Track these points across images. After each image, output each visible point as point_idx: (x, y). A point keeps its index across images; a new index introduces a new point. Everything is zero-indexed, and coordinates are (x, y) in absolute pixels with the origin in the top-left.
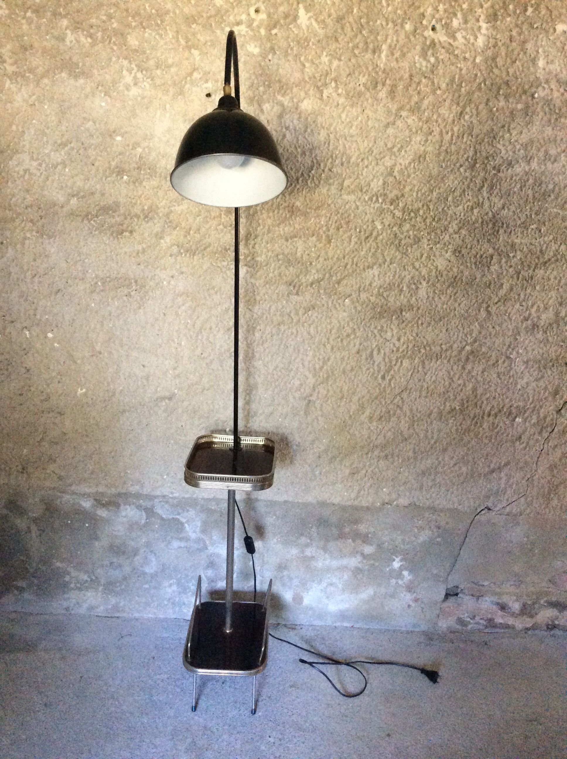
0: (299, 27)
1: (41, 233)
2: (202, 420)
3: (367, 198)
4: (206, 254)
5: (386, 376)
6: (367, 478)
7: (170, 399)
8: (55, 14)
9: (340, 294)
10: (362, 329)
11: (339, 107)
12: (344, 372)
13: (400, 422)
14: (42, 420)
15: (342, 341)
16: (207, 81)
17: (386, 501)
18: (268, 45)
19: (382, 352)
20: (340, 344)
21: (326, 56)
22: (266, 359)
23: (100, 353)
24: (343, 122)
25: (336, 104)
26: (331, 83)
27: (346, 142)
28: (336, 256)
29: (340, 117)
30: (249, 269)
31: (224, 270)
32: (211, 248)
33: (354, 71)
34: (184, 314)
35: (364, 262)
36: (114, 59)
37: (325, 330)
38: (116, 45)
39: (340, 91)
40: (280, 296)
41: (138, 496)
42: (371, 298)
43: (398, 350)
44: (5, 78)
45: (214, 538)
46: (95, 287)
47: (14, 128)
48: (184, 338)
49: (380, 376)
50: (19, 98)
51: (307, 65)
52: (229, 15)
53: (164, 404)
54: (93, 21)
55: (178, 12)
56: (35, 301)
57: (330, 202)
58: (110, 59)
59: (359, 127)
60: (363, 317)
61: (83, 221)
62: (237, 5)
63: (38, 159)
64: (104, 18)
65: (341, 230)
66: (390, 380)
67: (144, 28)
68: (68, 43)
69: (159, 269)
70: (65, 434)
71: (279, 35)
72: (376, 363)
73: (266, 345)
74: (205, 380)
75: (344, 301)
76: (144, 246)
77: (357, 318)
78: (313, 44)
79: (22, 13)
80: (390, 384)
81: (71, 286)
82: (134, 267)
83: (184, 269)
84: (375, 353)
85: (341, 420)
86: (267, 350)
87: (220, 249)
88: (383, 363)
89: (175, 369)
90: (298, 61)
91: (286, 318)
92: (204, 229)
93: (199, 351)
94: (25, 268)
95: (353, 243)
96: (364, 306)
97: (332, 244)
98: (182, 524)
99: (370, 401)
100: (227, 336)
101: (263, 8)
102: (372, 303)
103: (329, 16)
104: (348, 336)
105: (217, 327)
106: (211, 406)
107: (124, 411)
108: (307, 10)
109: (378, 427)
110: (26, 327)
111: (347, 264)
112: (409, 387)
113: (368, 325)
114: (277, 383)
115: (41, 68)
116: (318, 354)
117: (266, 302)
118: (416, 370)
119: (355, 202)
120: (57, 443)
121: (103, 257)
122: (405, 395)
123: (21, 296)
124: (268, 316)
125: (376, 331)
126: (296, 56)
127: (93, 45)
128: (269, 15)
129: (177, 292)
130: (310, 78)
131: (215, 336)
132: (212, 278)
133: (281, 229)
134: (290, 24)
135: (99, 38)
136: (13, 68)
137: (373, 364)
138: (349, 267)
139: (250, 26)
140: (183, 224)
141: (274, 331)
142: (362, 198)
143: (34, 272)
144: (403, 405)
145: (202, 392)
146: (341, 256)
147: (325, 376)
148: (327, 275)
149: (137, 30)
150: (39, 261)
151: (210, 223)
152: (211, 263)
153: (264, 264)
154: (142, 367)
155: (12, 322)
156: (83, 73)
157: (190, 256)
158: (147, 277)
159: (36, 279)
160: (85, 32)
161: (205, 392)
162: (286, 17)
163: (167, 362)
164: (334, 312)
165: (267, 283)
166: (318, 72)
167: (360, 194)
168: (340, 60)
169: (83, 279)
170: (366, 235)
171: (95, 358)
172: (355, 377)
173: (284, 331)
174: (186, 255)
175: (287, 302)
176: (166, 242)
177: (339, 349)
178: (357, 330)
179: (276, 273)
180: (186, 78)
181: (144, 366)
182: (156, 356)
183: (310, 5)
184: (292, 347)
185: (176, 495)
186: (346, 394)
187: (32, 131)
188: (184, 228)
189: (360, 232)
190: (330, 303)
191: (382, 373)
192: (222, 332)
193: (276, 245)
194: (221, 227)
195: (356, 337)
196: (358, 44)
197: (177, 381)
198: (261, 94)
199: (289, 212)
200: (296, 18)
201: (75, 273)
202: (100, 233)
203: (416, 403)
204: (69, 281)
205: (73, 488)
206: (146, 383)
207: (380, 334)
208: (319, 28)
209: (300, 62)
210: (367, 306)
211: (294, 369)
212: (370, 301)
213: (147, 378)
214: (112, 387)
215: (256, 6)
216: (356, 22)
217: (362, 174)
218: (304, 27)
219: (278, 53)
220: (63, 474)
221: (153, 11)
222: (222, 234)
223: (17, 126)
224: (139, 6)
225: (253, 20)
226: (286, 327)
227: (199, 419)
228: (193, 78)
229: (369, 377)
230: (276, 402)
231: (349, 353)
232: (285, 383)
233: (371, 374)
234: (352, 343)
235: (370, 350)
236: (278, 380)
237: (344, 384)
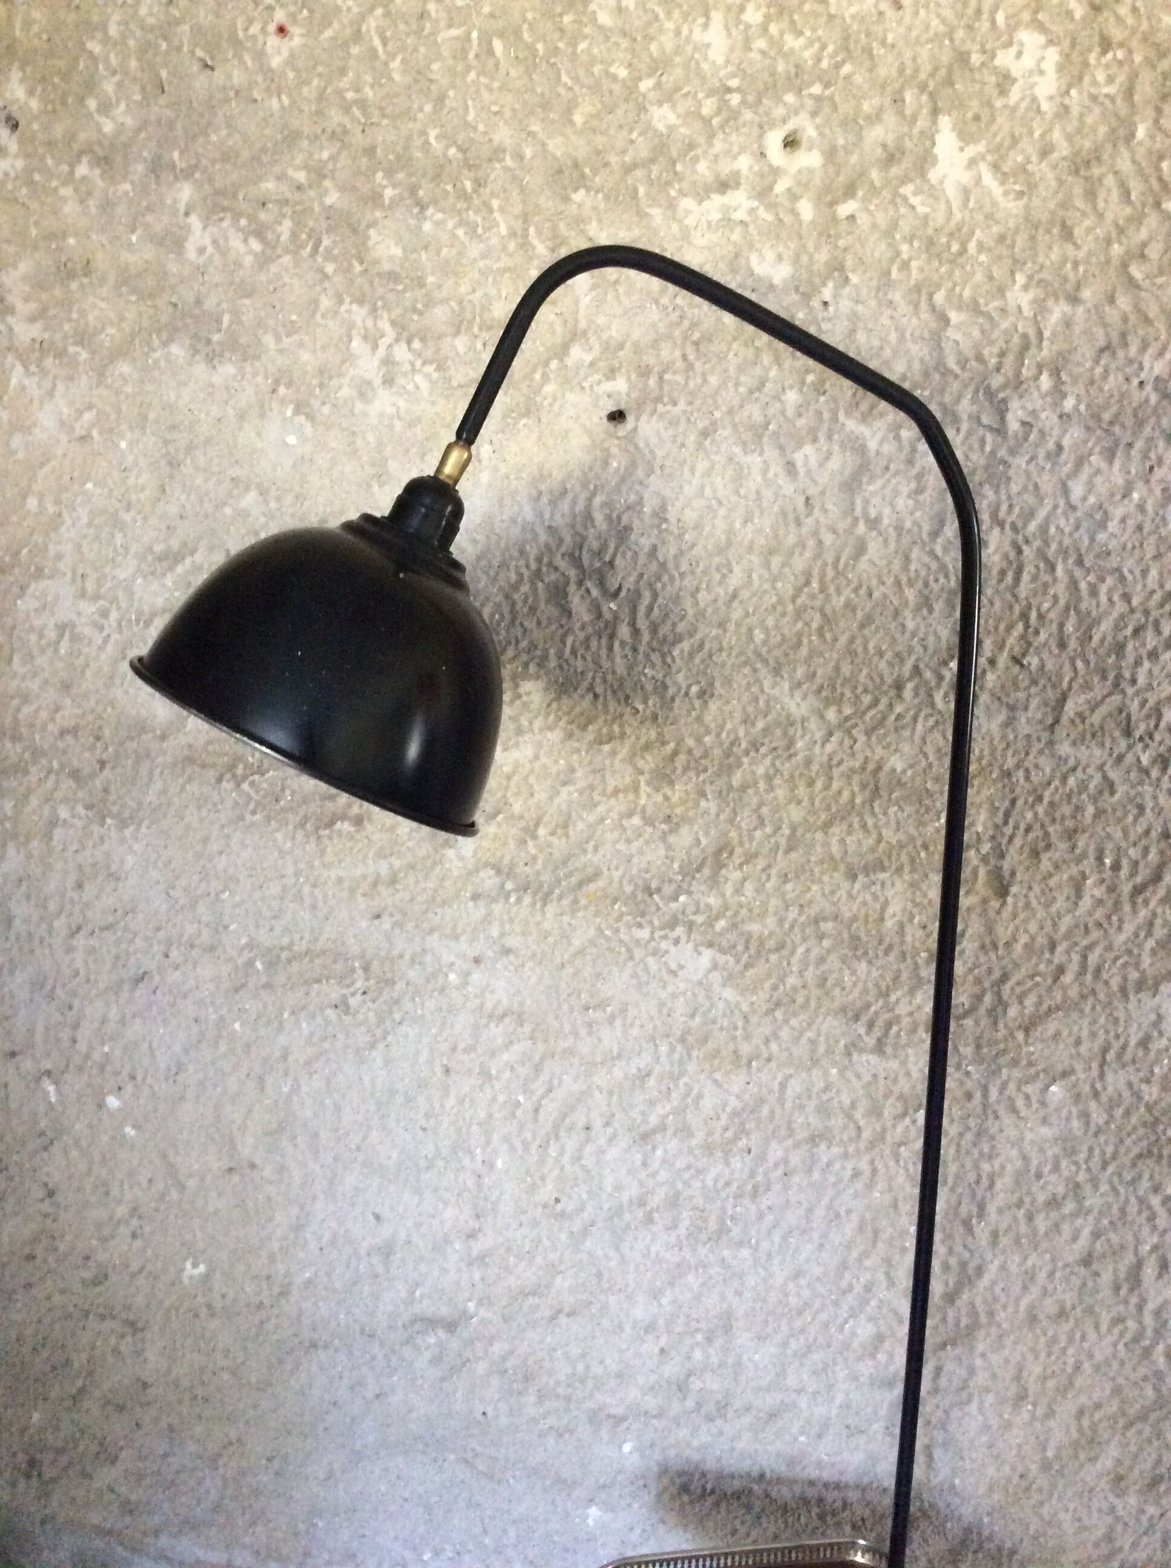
0: (934, 193)
1: (99, 810)
2: (549, 1405)
3: (1145, 760)
4: (583, 902)
7: (451, 1326)
8: (157, 167)
9: (1030, 1064)
10: (1104, 1188)
11: (1064, 456)
12: (1032, 1318)
14: (85, 1338)
15: (1030, 1218)
16: (611, 373)
18: (823, 256)
20: (1023, 1228)
21: (1026, 288)
22: (765, 1245)
23: (253, 1166)
24: (1073, 508)
25: (1051, 445)
26: (1036, 378)
27: (1078, 573)
28: (1023, 939)
29: (1066, 491)
30: (722, 959)
31: (638, 953)
32: (601, 883)
33: (1123, 335)
34: (507, 1074)
35: (1125, 965)
36: (326, 302)
37: (972, 1177)
38: (329, 256)
39: (1069, 404)
40: (822, 1049)
42: (1144, 1087)
44: (10, 358)
46: (247, 975)
47: (32, 503)
48: (505, 1147)
50: (46, 420)
51: (954, 316)
52: (696, 160)
53: (432, 1340)
54: (269, 185)
55: (528, 152)
56: (76, 1003)
57: (1010, 763)
58: (316, 303)
59: (1131, 523)
60: (1110, 1150)
61: (219, 780)
62: (722, 127)
63: (96, 597)
64: (301, 176)
65: (1045, 857)
67: (423, 208)
68: (191, 254)
69: (436, 935)
70: (145, 1385)
71: (863, 219)
72: (1151, 1306)
73: (765, 1202)
74: (564, 1283)
75: (1047, 1087)
76: (397, 863)
77: (1091, 1149)
78: (981, 247)
79: (65, 168)
81: (177, 967)
82: (364, 924)
83: (511, 942)
85: (1014, 1469)
86: (770, 1218)
87: (628, 889)
89: (471, 1235)
90: (924, 305)
91: (837, 1121)
92: (580, 826)
93: (547, 1192)
94: (52, 906)
95: (1086, 902)
96: (1119, 1112)
97: (1010, 900)
99: (1121, 1422)
100: (639, 1157)
101: (809, 133)
102: (1149, 1108)
103: (1045, 152)
104: (1054, 1203)
105: (607, 1124)
106: (580, 1368)
107: (314, 1345)
108: (966, 137)
109: (1143, 1511)
110: (48, 1073)
111: (1061, 970)
113: (1128, 1176)
114: (798, 1324)
115: (111, 331)
117: (773, 1065)
119: (1101, 768)
120: (121, 1409)
121: (274, 889)
123: (37, 985)
124: (778, 1111)
126: (918, 288)
127: (264, 261)
128: (831, 155)
129: (489, 1005)
130: (963, 363)
131: (601, 1152)
132: (598, 975)
133: (834, 841)
134: (905, 180)
135: (284, 237)
136: (35, 331)
137: (1140, 1308)
138: (1068, 978)
139: (763, 193)
140: (517, 807)
141: (795, 1159)
142: (1129, 759)
143: (77, 919)
145: (553, 1318)
146: (1041, 940)
147: (965, 1321)
148: (988, 999)
149: (399, 213)
150: (90, 890)
151: (601, 809)
152: (600, 931)
153: (771, 944)
154: (372, 1219)
155: (13, 1054)
156: (233, 344)
157: (533, 904)
158: (401, 956)
159: (80, 941)
160: (243, 222)
161: (563, 1320)
162: (891, 157)
163: (449, 1213)
164: (1007, 1119)
165: (778, 1004)
166: (992, 343)
167: (1123, 744)
168: (1074, 299)
169: (212, 949)
170: (1139, 879)
171: (236, 1178)
172: (1071, 1340)
173: (829, 1164)
174: (519, 900)
175: (842, 1072)
176: (461, 858)
177: (1017, 1241)
178: (1088, 1189)
179: (810, 974)
180: (546, 364)
181: (378, 1217)
182: (418, 1191)
183: (977, 118)
184: (855, 1218)
186: (1033, 1388)
187: (83, 514)
188: (521, 817)
189: (1116, 867)
190: (994, 1094)
192: (624, 1141)
193: (815, 888)
194: (636, 821)
195: (1081, 1212)
196: (1144, 245)
197: (477, 1276)
198: (790, 413)
199: (863, 787)
200: (926, 160)
201: (190, 929)
202: (268, 819)
204: (174, 954)
205: (163, 1541)
206: (380, 1269)
208: (1006, 193)
209: (933, 308)
210: (1127, 1113)
211: (858, 1288)
212: (1140, 1098)
213: (387, 1251)
214: (281, 1268)
215: (790, 126)
216: (1140, 171)
217: (1134, 681)
218: (951, 191)
219: (854, 279)
220: (133, 1497)
221: (452, 151)
222: (637, 844)
223: (41, 497)
224: (409, 138)
225: (776, 172)
226: (836, 1150)
227: (540, 1399)
228: (569, 361)
229: (1121, 1347)
230: (791, 1381)
231: (1053, 1260)
232: (826, 1326)
233: (1128, 1336)
234: (1066, 1228)
235: (1129, 1258)
236: (800, 1313)
237: (1030, 1357)
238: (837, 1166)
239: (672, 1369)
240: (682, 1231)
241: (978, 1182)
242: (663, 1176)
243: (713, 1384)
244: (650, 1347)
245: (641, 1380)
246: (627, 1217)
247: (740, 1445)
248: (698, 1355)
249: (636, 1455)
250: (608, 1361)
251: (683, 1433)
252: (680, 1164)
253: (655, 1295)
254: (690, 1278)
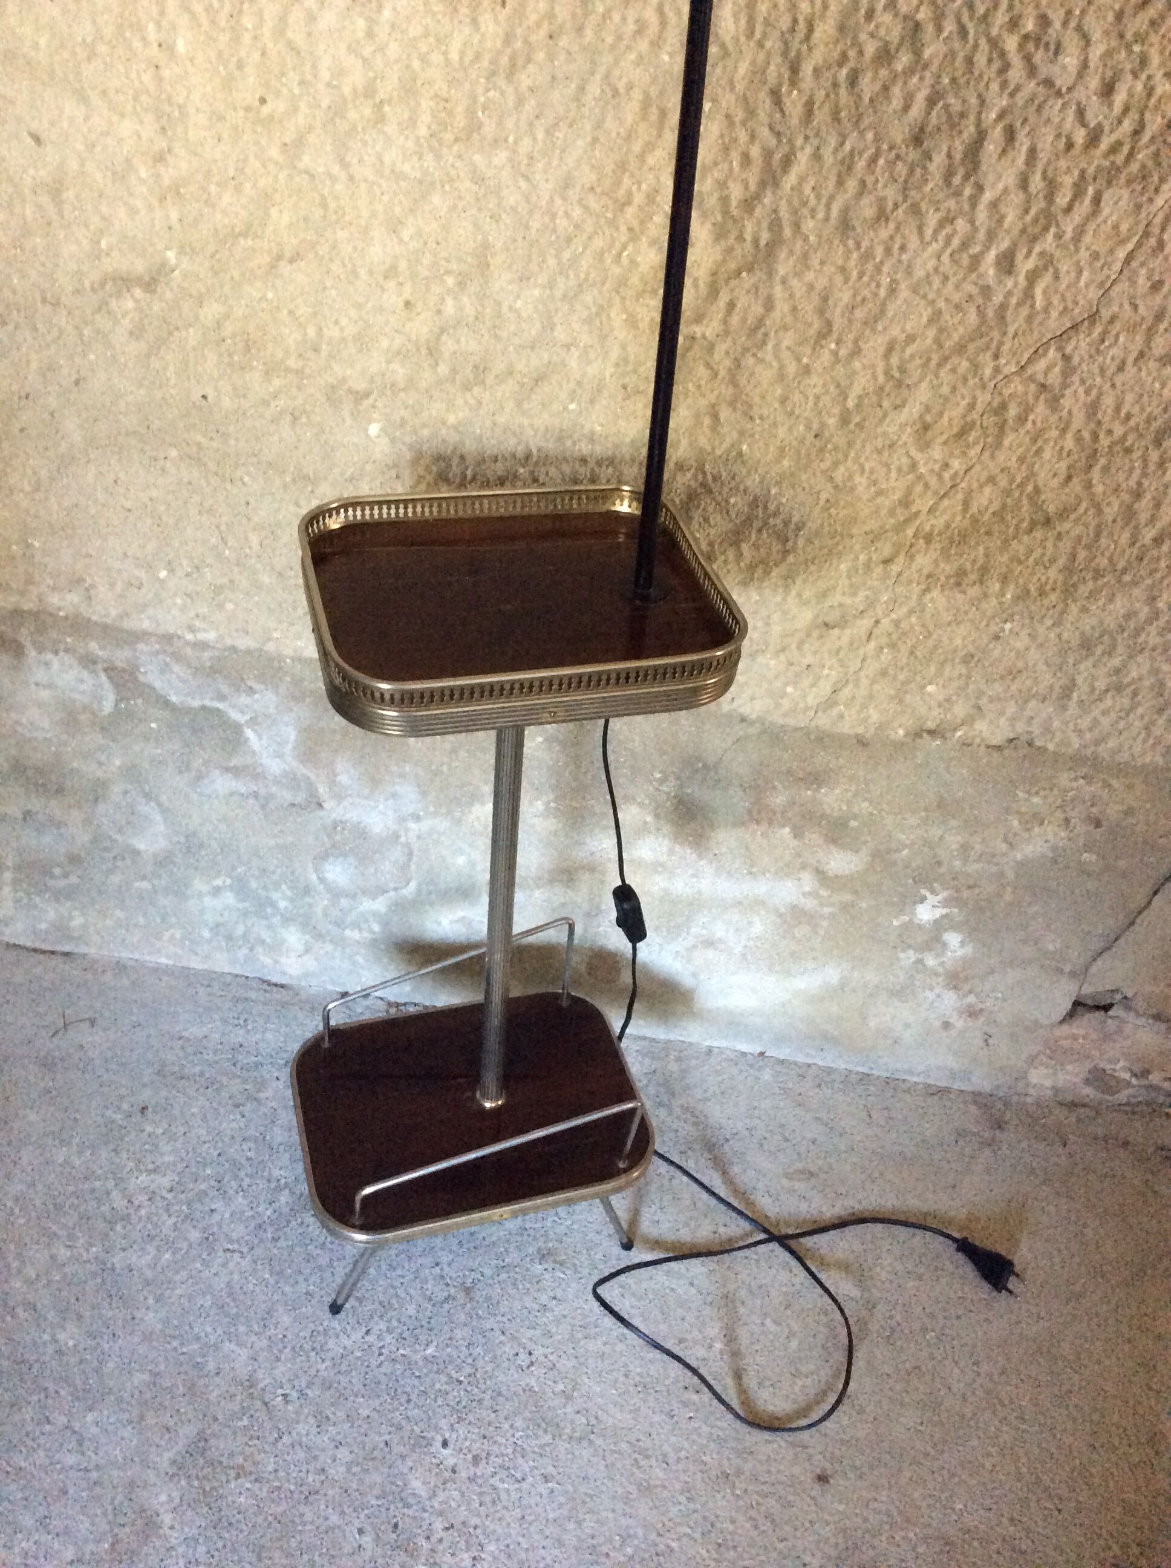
2: (277, 382)
5: (1020, 256)
6: (873, 644)
7: (150, 284)
10: (950, 27)
12: (845, 225)
13: (1039, 452)
15: (853, 79)
17: (930, 725)
19: (1023, 144)
20: (844, 96)
22: (525, 145)
37: (785, 23)
41: (79, 626)
43: (1094, 138)
45: (343, 779)
48: (184, 18)
49: (992, 255)
53: (129, 304)
66: (1033, 277)
72: (988, 196)
73: (525, 80)
74: (281, 218)
80: (1028, 294)
84: (991, 148)
85: (808, 427)
86: (531, 104)
88: (1017, 198)
89: (160, 158)
93: (248, 88)
98: (237, 728)
99: (935, 358)
100: (361, 23)
104: (885, 56)
106: (311, 332)
109: (946, 466)
112: (1105, 314)
114: (566, 255)
116: (743, 136)
118: (1153, 241)
122: (1080, 345)
125: (1011, 43)
131: (311, 18)
137: (974, 201)
144: (1065, 386)
145: (273, 266)
147: (765, 237)
154: (29, 140)
161: (285, 268)
163: (127, 128)
172: (888, 251)
177: (835, 118)
181: (37, 140)
182: (82, 97)
184: (637, 95)
185: (210, 636)
186: (838, 323)
191: (1005, 245)
195: (919, 65)
197: (174, 215)
203: (1119, 380)
207: (1028, 59)
211: (638, 199)
213: (56, 190)
227: (267, 374)
229: (946, 258)
230: (560, 334)
231: (877, 139)
232: (600, 256)
233: (956, 242)
234: (897, 91)
235: (969, 130)
236: (569, 240)
237: (839, 279)
238: (616, 17)
239: (421, 327)
240: (423, 131)
241: (793, 30)
242: (394, 50)
243: (469, 343)
244: (393, 299)
245: (385, 343)
246: (352, 115)
247: (501, 419)
248: (449, 307)
249: (385, 441)
250: (344, 322)
251: (437, 408)
252: (415, 31)
253: (394, 227)
254: (436, 199)
